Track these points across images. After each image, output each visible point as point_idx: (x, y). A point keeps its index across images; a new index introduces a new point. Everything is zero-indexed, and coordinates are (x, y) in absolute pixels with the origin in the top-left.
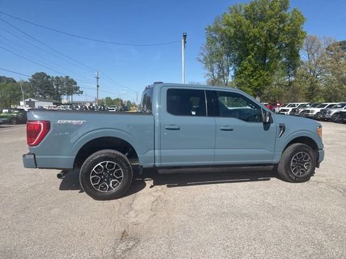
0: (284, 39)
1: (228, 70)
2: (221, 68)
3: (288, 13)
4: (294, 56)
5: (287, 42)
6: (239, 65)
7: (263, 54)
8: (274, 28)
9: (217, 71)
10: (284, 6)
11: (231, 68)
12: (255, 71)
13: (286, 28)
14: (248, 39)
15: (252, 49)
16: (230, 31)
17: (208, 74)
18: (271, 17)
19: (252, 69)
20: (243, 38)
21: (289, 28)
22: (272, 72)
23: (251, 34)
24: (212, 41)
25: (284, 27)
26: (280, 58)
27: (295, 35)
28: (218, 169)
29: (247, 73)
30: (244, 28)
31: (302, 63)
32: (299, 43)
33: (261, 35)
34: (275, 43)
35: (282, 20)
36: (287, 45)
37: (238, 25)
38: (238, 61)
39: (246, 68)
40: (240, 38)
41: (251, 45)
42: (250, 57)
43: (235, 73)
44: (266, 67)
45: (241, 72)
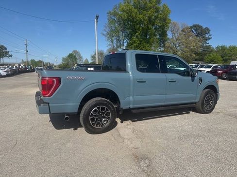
0: (158, 23)
1: (123, 43)
2: (118, 40)
3: (161, 6)
4: (164, 34)
5: (160, 25)
6: (130, 39)
7: (145, 32)
8: (152, 15)
9: (116, 42)
10: (158, 1)
11: (125, 41)
12: (140, 44)
13: (159, 16)
14: (136, 22)
15: (139, 29)
16: (124, 15)
17: (110, 45)
18: (150, 8)
19: (138, 42)
20: (132, 21)
21: (162, 16)
22: (151, 44)
23: (138, 18)
24: (112, 22)
25: (158, 15)
26: (156, 36)
27: (165, 20)
28: (167, 108)
29: (135, 45)
30: (134, 14)
31: (169, 39)
32: (167, 26)
33: (144, 19)
34: (153, 25)
35: (157, 10)
36: (160, 27)
37: (129, 12)
38: (130, 36)
39: (135, 41)
40: (131, 21)
41: (138, 26)
42: (137, 34)
43: (127, 44)
44: (148, 42)
45: (132, 44)
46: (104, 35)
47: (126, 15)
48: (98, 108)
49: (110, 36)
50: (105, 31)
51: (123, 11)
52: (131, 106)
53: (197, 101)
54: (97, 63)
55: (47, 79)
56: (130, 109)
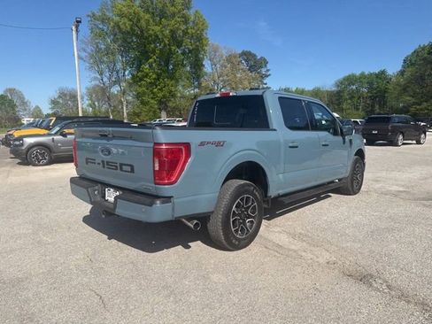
0: (188, 44)
1: (124, 75)
2: (112, 71)
3: (191, 13)
4: (197, 65)
5: (191, 48)
6: (139, 69)
7: (166, 58)
8: (178, 29)
9: (107, 75)
10: (187, 5)
11: (127, 73)
12: (158, 79)
13: (189, 31)
14: (147, 38)
15: (154, 52)
16: (125, 24)
17: (95, 78)
18: (173, 15)
19: (154, 76)
20: (141, 37)
21: (193, 31)
22: (177, 81)
23: (151, 32)
24: (101, 35)
25: (187, 29)
26: (184, 66)
27: (200, 38)
29: (149, 81)
30: (143, 23)
31: (206, 74)
32: (203, 50)
33: (163, 35)
34: (179, 47)
35: (186, 20)
36: (190, 51)
37: (135, 19)
38: (137, 63)
39: (147, 74)
40: (137, 36)
41: (152, 46)
42: (151, 60)
43: (133, 78)
44: (172, 76)
45: (141, 80)
46: (82, 59)
47: (128, 23)
48: (242, 200)
49: (98, 59)
50: (84, 50)
51: (121, 15)
52: (281, 192)
53: (347, 174)
55: (164, 147)
56: (279, 196)
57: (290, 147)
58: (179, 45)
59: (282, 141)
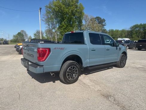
0: (77, 15)
1: (56, 26)
2: (52, 24)
3: (78, 4)
4: (80, 22)
6: (61, 24)
7: (70, 20)
8: (74, 10)
9: (51, 26)
10: (77, 2)
11: (57, 25)
12: (67, 27)
13: (78, 10)
14: (64, 13)
15: (66, 18)
16: (56, 9)
17: (47, 27)
18: (72, 5)
19: (66, 26)
20: (62, 13)
21: (79, 10)
22: (73, 28)
23: (65, 11)
24: (48, 13)
26: (76, 22)
27: (81, 13)
29: (64, 28)
30: (62, 8)
31: (83, 25)
32: (82, 17)
33: (69, 12)
34: (74, 16)
35: (77, 7)
36: (78, 17)
37: (59, 7)
38: (60, 22)
39: (63, 26)
40: (60, 13)
41: (65, 16)
42: (65, 21)
43: (59, 27)
44: (71, 26)
45: (61, 27)
46: (43, 20)
47: (58, 9)
49: (48, 20)
50: (44, 18)
51: (56, 6)
52: (88, 65)
53: (118, 61)
54: (41, 39)
56: (87, 67)
57: (92, 50)
58: (74, 15)
59: (88, 48)
